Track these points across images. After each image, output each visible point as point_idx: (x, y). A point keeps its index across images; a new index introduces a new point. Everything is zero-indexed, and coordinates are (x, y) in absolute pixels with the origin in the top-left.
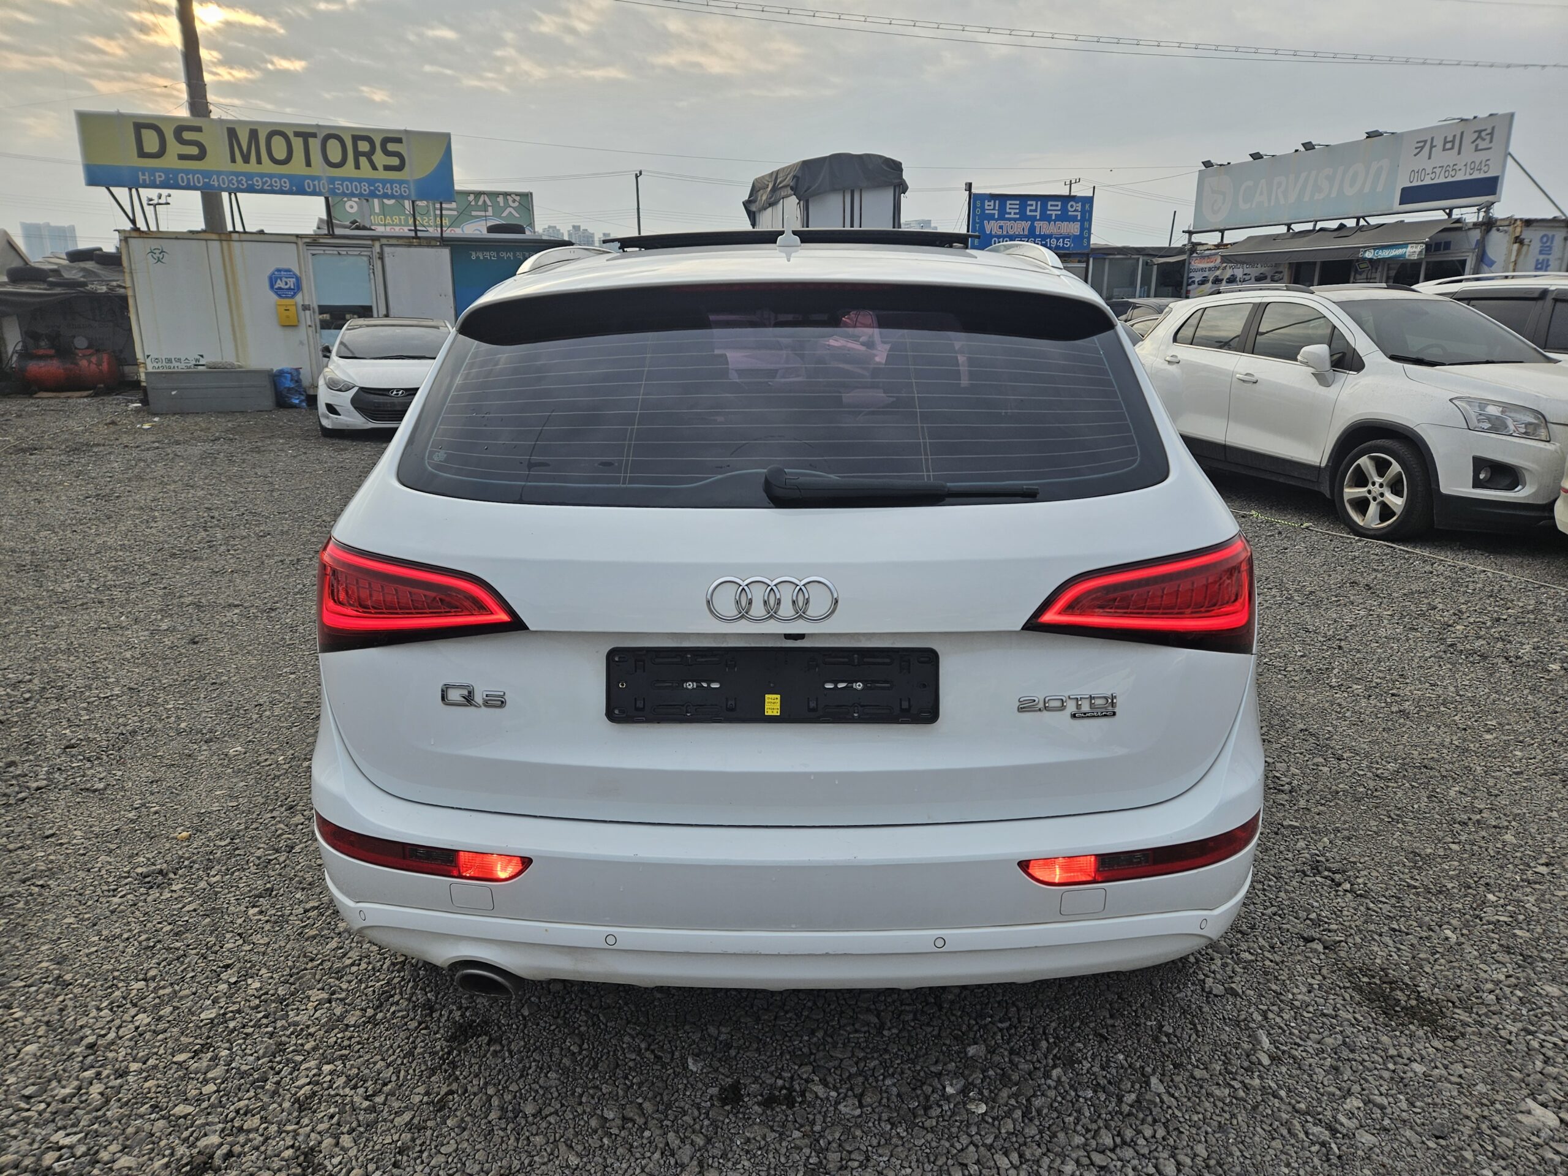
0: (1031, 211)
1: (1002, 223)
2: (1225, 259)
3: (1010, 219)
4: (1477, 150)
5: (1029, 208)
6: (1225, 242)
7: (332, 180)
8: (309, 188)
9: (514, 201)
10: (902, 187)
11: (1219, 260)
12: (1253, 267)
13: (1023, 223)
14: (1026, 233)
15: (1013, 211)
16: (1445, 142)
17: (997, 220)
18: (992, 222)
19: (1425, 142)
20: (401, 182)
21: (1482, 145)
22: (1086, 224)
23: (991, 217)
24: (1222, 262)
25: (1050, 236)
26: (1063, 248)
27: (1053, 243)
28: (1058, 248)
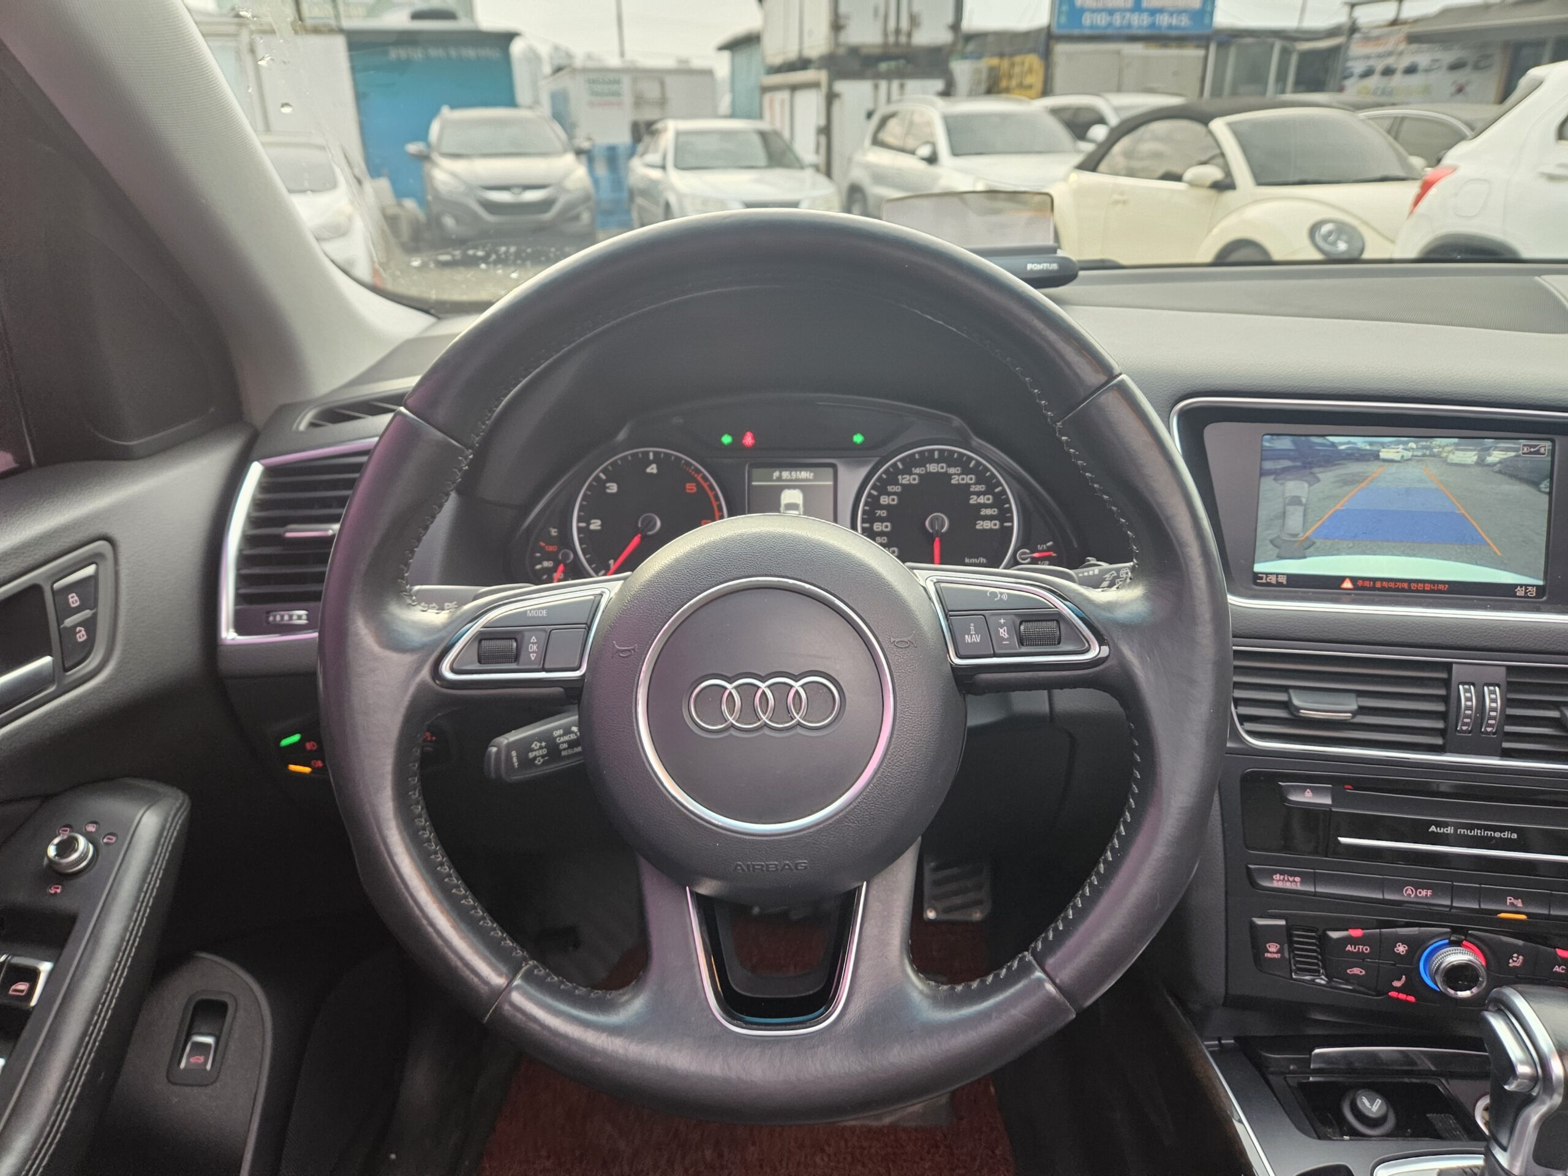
11: (1393, 42)
12: (1446, 49)
14: (1129, 5)
24: (1400, 44)
25: (1161, 11)
26: (1177, 28)
27: (1164, 20)
28: (1170, 27)
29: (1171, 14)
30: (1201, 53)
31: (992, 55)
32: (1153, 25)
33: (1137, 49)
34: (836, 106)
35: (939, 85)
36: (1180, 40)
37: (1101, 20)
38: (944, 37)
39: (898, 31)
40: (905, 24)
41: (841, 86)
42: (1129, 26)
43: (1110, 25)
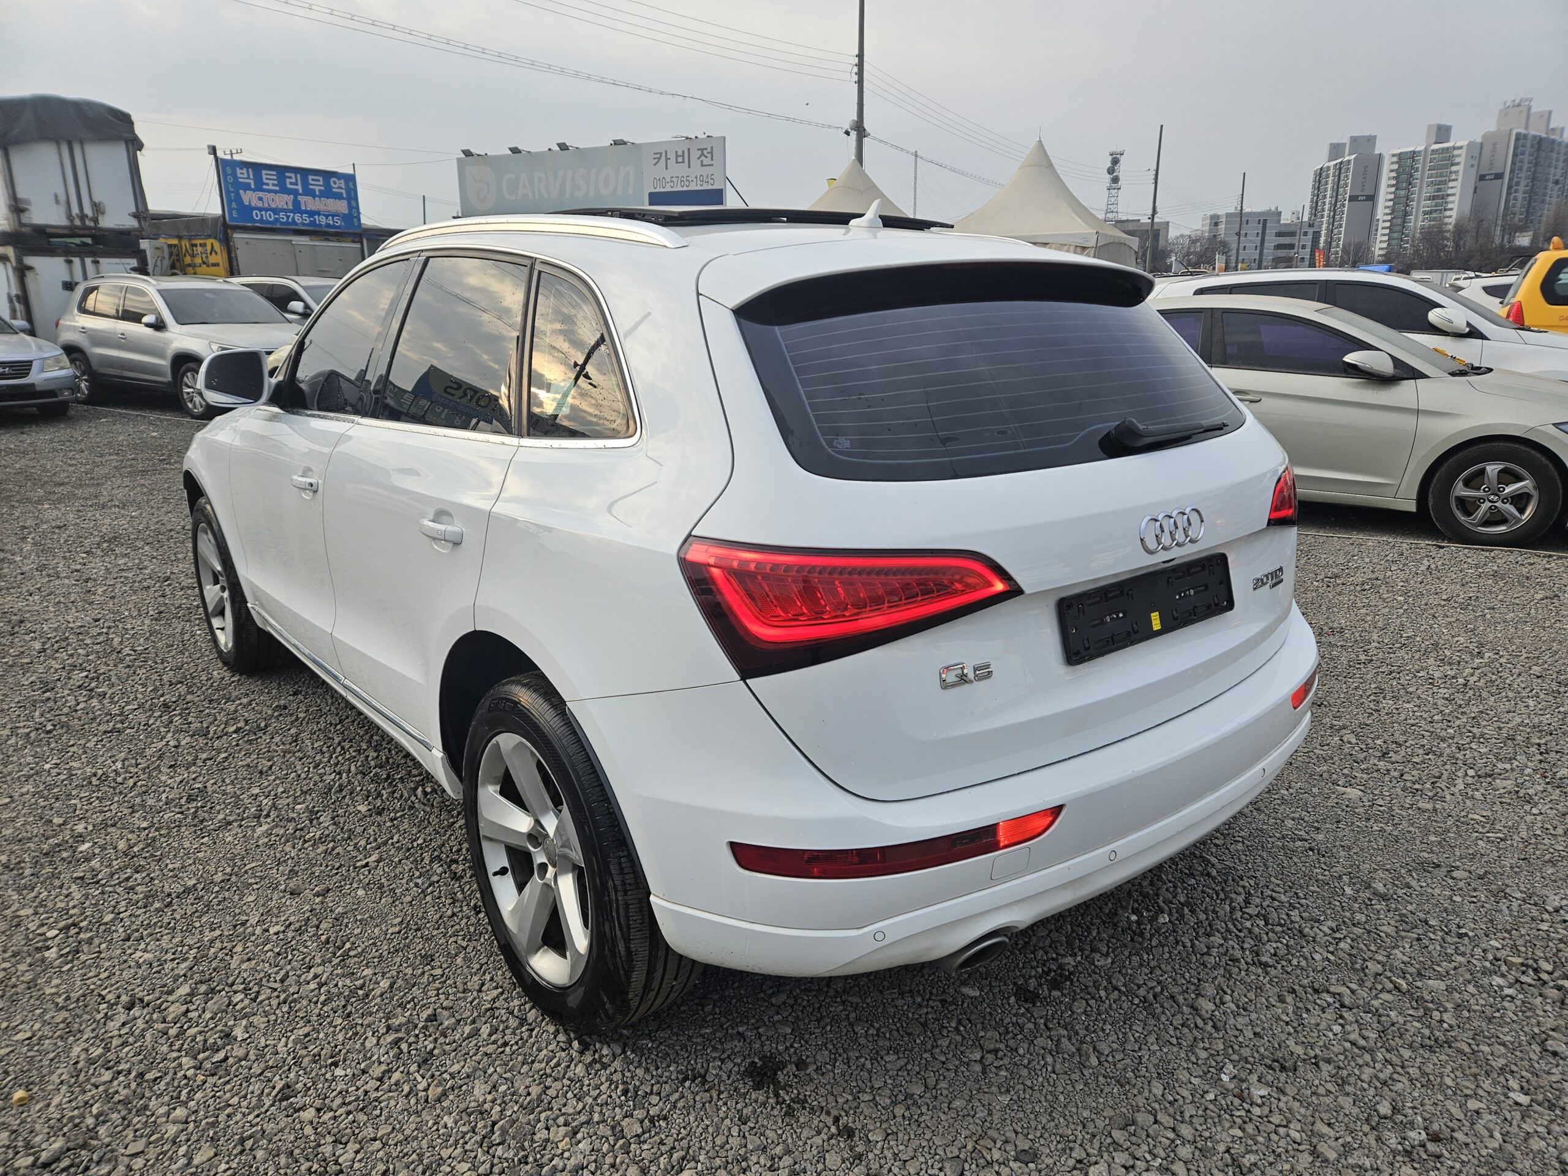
0: (291, 183)
1: (261, 194)
3: (269, 191)
4: (702, 165)
5: (288, 181)
10: (135, 144)
13: (285, 196)
14: (291, 207)
15: (271, 182)
16: (677, 156)
17: (254, 190)
18: (249, 193)
19: (661, 154)
21: (707, 161)
22: (353, 203)
23: (246, 187)
25: (318, 213)
26: (334, 227)
27: (323, 220)
28: (328, 225)
29: (327, 216)
30: (358, 245)
31: (171, 237)
32: (313, 223)
33: (304, 240)
34: (30, 278)
35: (134, 263)
36: (339, 236)
37: (269, 217)
38: (131, 223)
39: (83, 217)
40: (88, 211)
41: (30, 261)
42: (294, 222)
43: (276, 220)
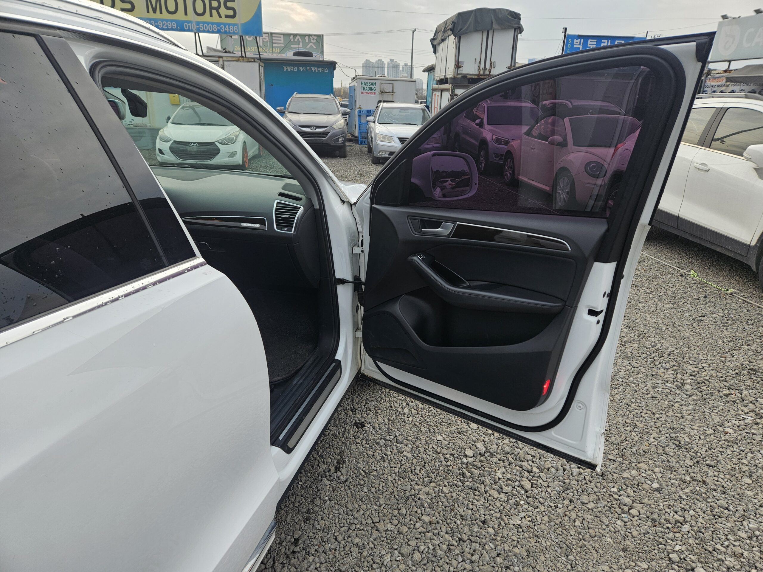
2: (729, 80)
6: (731, 68)
7: (198, 23)
8: (186, 27)
9: (314, 39)
10: (519, 29)
11: (725, 81)
12: (747, 85)
15: (592, 46)
20: (234, 25)
24: (727, 82)
39: (485, 69)
40: (488, 66)
